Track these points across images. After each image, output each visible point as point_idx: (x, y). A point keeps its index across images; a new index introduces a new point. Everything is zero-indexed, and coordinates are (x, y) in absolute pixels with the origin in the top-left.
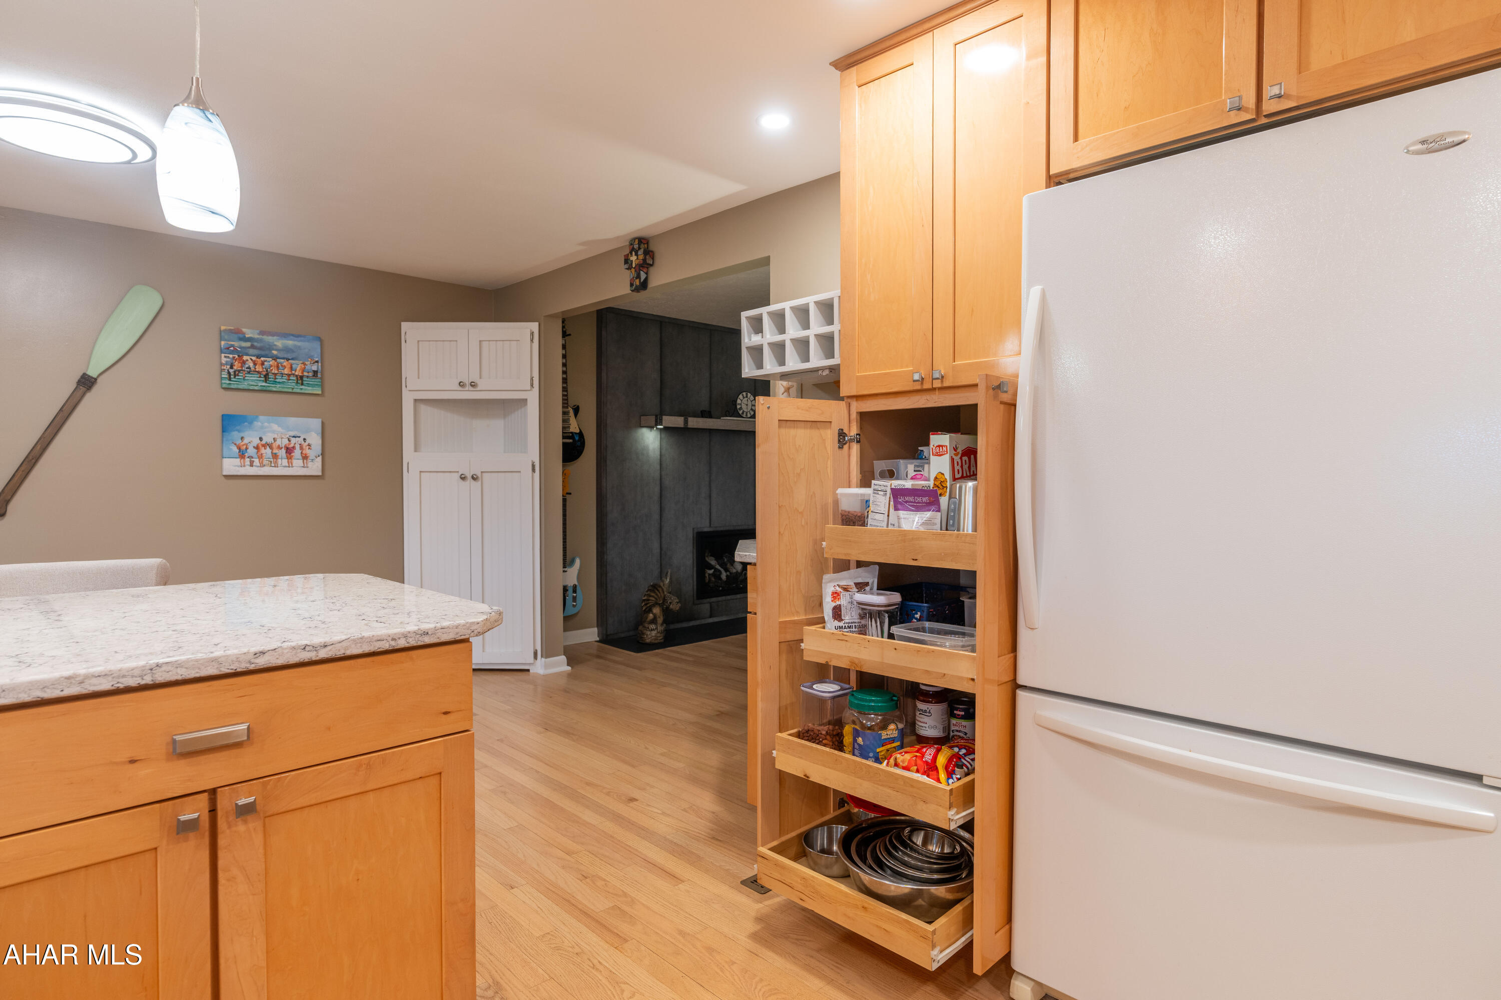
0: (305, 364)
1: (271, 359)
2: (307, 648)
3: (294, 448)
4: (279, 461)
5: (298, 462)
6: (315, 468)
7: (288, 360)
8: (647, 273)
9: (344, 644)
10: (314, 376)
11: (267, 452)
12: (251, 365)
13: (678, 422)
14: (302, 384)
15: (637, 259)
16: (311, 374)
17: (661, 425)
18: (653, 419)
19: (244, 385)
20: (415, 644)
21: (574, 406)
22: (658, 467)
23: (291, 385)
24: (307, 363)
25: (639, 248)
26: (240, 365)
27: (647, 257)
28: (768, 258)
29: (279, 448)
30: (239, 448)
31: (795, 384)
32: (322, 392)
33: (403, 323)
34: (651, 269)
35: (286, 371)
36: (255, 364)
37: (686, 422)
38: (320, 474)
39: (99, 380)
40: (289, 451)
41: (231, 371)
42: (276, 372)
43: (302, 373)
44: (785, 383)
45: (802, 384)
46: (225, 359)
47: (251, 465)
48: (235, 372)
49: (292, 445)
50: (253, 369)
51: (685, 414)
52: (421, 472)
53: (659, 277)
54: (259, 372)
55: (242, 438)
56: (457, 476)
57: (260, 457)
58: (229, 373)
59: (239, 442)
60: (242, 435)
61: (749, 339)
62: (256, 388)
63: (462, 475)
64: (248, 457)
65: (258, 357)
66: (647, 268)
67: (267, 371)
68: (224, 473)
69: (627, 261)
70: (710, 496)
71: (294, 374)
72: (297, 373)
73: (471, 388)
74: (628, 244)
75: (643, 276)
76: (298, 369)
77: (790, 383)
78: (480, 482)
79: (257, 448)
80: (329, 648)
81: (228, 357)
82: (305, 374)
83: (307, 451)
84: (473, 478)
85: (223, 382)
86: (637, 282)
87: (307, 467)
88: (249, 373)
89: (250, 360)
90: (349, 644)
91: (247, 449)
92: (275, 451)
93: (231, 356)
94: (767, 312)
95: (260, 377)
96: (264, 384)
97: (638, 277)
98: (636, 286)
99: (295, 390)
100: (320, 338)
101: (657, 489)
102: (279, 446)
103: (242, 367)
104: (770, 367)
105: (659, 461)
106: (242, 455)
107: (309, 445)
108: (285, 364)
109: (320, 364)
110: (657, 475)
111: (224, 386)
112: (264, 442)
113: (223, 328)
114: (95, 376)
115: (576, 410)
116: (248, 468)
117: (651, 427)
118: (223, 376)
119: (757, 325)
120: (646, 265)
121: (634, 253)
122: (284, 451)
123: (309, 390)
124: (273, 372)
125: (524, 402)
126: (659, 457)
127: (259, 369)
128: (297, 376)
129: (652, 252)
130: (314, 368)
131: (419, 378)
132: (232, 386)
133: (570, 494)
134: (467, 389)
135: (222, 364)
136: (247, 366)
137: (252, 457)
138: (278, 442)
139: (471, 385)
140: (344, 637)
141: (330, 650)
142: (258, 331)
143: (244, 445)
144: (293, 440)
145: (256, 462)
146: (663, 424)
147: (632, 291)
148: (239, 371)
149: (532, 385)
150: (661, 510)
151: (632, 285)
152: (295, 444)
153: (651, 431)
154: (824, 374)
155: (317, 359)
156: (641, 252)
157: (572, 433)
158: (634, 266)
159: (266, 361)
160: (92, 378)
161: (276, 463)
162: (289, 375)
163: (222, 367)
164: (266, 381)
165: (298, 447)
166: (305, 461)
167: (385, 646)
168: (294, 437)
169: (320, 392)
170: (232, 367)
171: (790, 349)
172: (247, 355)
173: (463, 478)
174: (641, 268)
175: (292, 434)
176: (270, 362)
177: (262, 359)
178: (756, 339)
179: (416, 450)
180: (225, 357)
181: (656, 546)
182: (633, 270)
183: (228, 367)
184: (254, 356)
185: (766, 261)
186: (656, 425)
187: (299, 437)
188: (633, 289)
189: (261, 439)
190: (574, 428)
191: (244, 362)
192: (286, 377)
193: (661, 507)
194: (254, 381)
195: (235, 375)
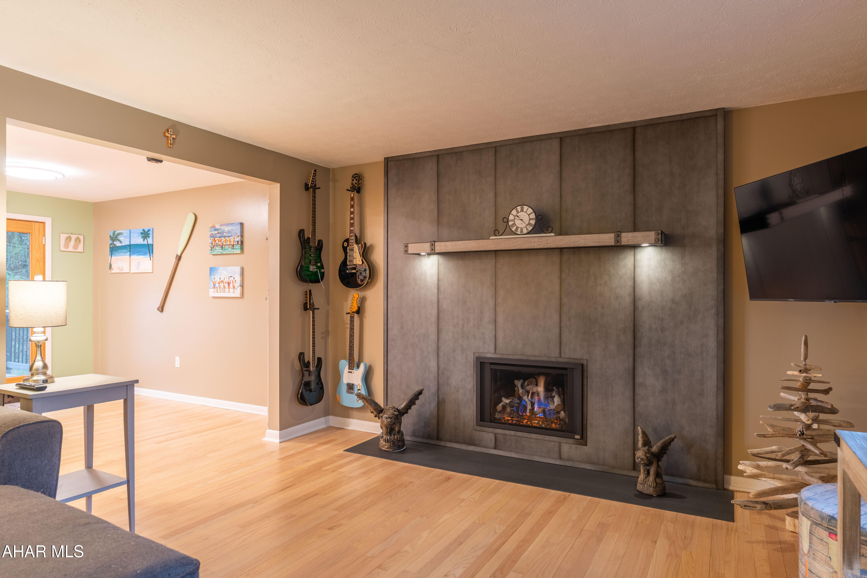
0: (234, 238)
1: (223, 238)
3: (230, 282)
4: (226, 289)
5: (231, 290)
6: (238, 293)
7: (230, 237)
11: (222, 285)
12: (218, 242)
16: (236, 243)
30: (214, 284)
35: (228, 243)
40: (229, 284)
43: (234, 243)
46: (210, 241)
47: (217, 292)
49: (229, 282)
50: (218, 244)
54: (220, 245)
55: (215, 279)
57: (220, 288)
58: (211, 247)
59: (213, 280)
60: (215, 277)
67: (222, 244)
71: (231, 244)
72: (232, 244)
76: (232, 241)
79: (219, 283)
83: (235, 284)
87: (235, 293)
88: (217, 246)
89: (217, 240)
91: (216, 284)
92: (224, 285)
93: (212, 239)
95: (220, 248)
96: (222, 251)
102: (226, 282)
103: (215, 244)
106: (215, 287)
107: (236, 281)
108: (228, 239)
109: (240, 237)
112: (221, 280)
113: (211, 226)
114: (180, 255)
118: (210, 249)
122: (227, 285)
124: (224, 244)
127: (220, 243)
130: (238, 240)
136: (216, 243)
137: (217, 288)
138: (225, 280)
142: (219, 225)
143: (215, 282)
144: (231, 279)
145: (219, 290)
148: (214, 246)
155: (239, 235)
157: (355, 265)
159: (222, 239)
161: (224, 290)
162: (229, 245)
163: (209, 245)
165: (232, 282)
166: (234, 289)
168: (230, 277)
170: (212, 245)
172: (216, 237)
175: (230, 275)
176: (223, 239)
177: (221, 238)
183: (211, 244)
184: (218, 237)
187: (232, 277)
189: (220, 278)
191: (215, 241)
194: (218, 250)
195: (213, 248)
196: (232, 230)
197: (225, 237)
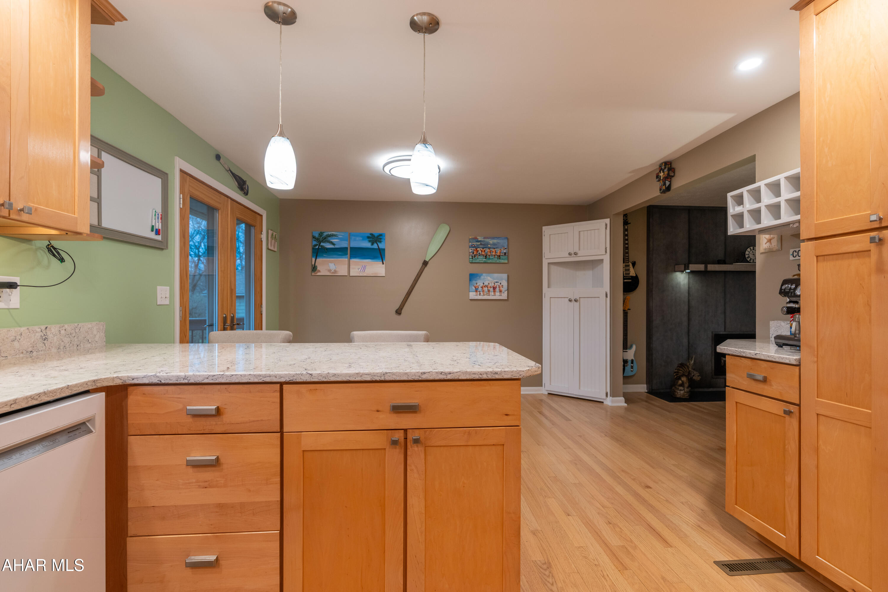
0: (500, 250)
1: (488, 249)
2: (443, 374)
3: (496, 287)
4: (490, 293)
5: (498, 294)
6: (504, 296)
7: (494, 248)
8: (670, 182)
9: (458, 374)
10: (504, 255)
11: (486, 289)
12: (480, 252)
13: (701, 267)
14: (500, 259)
15: (664, 174)
16: (503, 254)
17: (689, 270)
18: (682, 267)
19: (478, 261)
20: (491, 378)
21: (633, 261)
22: (687, 295)
23: (496, 260)
24: (502, 249)
25: (665, 168)
26: (476, 252)
27: (670, 172)
28: (754, 156)
29: (491, 287)
30: (475, 288)
31: (776, 236)
32: (508, 262)
33: (543, 227)
34: (673, 179)
35: (494, 254)
36: (482, 252)
37: (706, 267)
38: (506, 298)
39: (429, 262)
40: (494, 288)
41: (473, 255)
42: (490, 254)
43: (500, 254)
44: (767, 236)
45: (781, 236)
46: (471, 250)
47: (480, 295)
48: (474, 255)
49: (495, 286)
50: (481, 254)
51: (706, 263)
52: (550, 298)
53: (678, 183)
54: (483, 255)
55: (477, 283)
56: (567, 299)
57: (483, 291)
58: (472, 256)
59: (475, 285)
60: (477, 282)
61: (733, 209)
62: (482, 262)
63: (570, 299)
64: (479, 292)
65: (483, 248)
66: (671, 178)
67: (486, 254)
68: (470, 298)
69: (658, 176)
70: (725, 313)
71: (496, 255)
72: (498, 254)
73: (575, 256)
74: (658, 167)
75: (667, 183)
76: (498, 252)
77: (772, 236)
78: (578, 303)
79: (482, 287)
80: (452, 374)
81: (472, 249)
82: (501, 254)
83: (501, 289)
84: (575, 300)
85: (470, 260)
86: (664, 188)
87: (501, 296)
88: (479, 255)
89: (480, 250)
90: (460, 374)
91: (478, 288)
92: (489, 289)
93: (473, 249)
94: (747, 191)
95: (484, 257)
97: (665, 184)
98: (663, 190)
99: (497, 262)
100: (507, 238)
101: (686, 308)
102: (490, 286)
103: (477, 253)
104: (749, 225)
105: (687, 291)
106: (476, 291)
107: (502, 286)
108: (493, 250)
109: (507, 249)
110: (686, 299)
111: (470, 262)
112: (485, 285)
113: (470, 237)
114: (428, 261)
115: (634, 264)
116: (478, 296)
117: (682, 272)
118: (470, 258)
119: (739, 200)
120: (669, 177)
121: (662, 171)
122: (492, 288)
123: (501, 261)
124: (489, 254)
125: (601, 261)
126: (687, 289)
127: (483, 253)
128: (498, 255)
129: (674, 168)
130: (505, 251)
131: (550, 252)
132: (473, 262)
133: (630, 309)
134: (573, 256)
135: (470, 253)
136: (479, 253)
137: (480, 292)
138: (490, 285)
139: (575, 254)
140: (458, 370)
141: (452, 376)
142: (483, 238)
143: (477, 286)
144: (496, 284)
145: (482, 293)
146: (690, 268)
147: (661, 193)
148: (476, 255)
149: (606, 252)
150: (689, 320)
151: (660, 190)
152: (497, 285)
153: (682, 274)
154: (795, 226)
155: (506, 247)
156: (666, 170)
157: (631, 276)
158: (662, 179)
159: (486, 250)
160: (427, 261)
161: (489, 294)
162: (495, 255)
163: (470, 254)
164: (486, 259)
165: (498, 287)
166: (501, 293)
167: (477, 377)
168: (496, 282)
169: (507, 262)
170: (473, 254)
171: (764, 212)
172: (479, 248)
173: (570, 300)
174: (666, 179)
175: (496, 281)
176: (487, 250)
177: (485, 249)
178: (738, 209)
179: (548, 287)
180: (471, 249)
181: (685, 341)
182: (661, 181)
183: (472, 253)
184: (481, 248)
185: (753, 159)
186: (685, 270)
187: (498, 282)
188: (661, 192)
189: (483, 284)
190: (632, 273)
191: (478, 251)
192: (493, 256)
193: (689, 318)
194: (481, 259)
195: (474, 257)
196: (498, 243)
197: (489, 248)
